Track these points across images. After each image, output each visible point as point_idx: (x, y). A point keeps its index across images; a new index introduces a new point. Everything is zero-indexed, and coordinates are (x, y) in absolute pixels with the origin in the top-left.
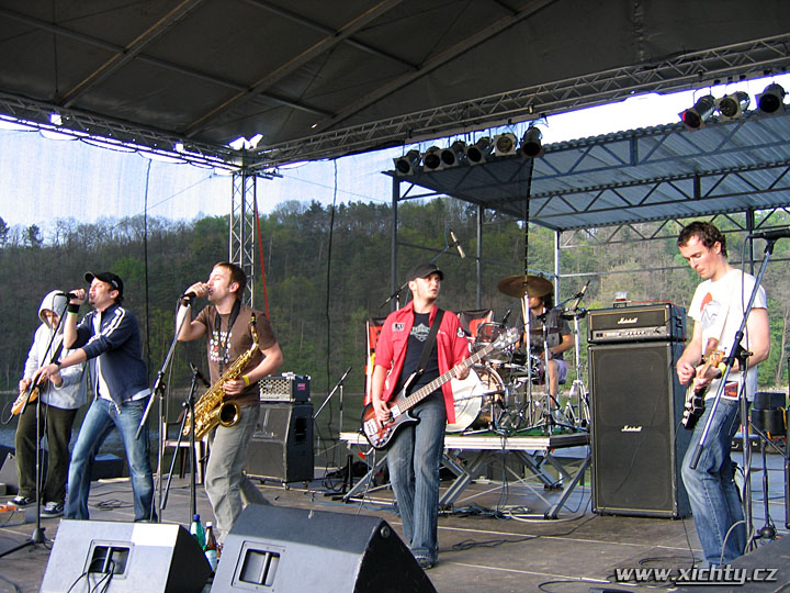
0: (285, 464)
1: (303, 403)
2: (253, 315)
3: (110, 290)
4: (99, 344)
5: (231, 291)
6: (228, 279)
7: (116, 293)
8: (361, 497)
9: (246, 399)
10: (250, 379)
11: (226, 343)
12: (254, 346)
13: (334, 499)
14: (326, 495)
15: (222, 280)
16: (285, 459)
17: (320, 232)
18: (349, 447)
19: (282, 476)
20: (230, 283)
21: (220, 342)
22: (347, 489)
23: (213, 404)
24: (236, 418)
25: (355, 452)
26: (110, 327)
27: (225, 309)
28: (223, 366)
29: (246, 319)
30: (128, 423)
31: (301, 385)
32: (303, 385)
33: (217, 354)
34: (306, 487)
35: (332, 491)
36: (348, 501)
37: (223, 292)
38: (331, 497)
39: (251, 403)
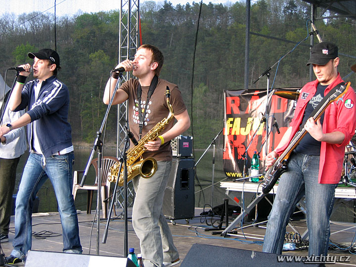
0: (173, 205)
1: (187, 157)
2: (168, 88)
3: (49, 65)
4: (41, 110)
5: (152, 69)
6: (150, 59)
7: (54, 67)
8: (236, 233)
9: (161, 155)
10: (165, 139)
11: (146, 109)
12: (170, 115)
13: (214, 234)
14: (206, 230)
15: (145, 60)
16: (173, 201)
17: (170, 26)
18: (227, 193)
19: (170, 214)
20: (152, 63)
21: (140, 109)
22: (224, 225)
23: (134, 159)
24: (153, 171)
25: (232, 197)
26: (50, 96)
27: (145, 83)
28: (143, 128)
29: (162, 91)
30: (56, 173)
31: (186, 144)
32: (187, 144)
33: (138, 118)
34: (188, 223)
35: (211, 227)
36: (226, 236)
37: (145, 70)
38: (211, 232)
39: (166, 159)
